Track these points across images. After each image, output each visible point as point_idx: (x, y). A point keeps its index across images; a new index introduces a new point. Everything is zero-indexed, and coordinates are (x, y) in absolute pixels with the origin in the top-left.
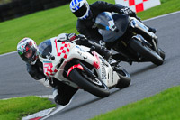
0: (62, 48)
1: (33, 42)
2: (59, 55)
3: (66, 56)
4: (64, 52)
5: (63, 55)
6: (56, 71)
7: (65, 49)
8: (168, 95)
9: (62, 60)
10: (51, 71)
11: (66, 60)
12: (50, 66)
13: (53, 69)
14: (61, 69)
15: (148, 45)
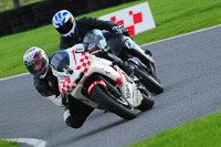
0: (82, 60)
1: (43, 52)
2: (78, 68)
3: (86, 70)
4: (84, 65)
5: (83, 69)
6: (74, 87)
7: (85, 61)
8: (165, 138)
9: (82, 74)
10: (68, 87)
11: (86, 75)
12: (67, 81)
13: (71, 85)
14: (80, 85)
15: (146, 70)
